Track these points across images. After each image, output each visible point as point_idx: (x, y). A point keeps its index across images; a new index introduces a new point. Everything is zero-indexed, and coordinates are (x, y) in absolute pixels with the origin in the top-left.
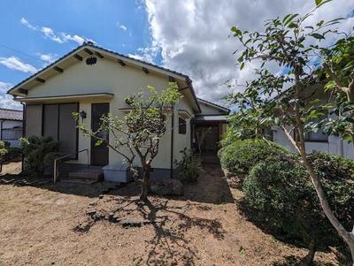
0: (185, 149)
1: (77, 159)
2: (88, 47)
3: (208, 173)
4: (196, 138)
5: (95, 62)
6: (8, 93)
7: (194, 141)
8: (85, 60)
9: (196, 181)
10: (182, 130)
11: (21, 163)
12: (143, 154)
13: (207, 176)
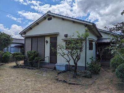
0: (92, 57)
1: (44, 60)
2: (49, 14)
3: (106, 71)
4: (99, 51)
5: (51, 19)
6: (20, 34)
7: (98, 53)
8: (47, 19)
9: (98, 73)
10: (91, 48)
11: (24, 61)
12: (75, 59)
13: (105, 72)
